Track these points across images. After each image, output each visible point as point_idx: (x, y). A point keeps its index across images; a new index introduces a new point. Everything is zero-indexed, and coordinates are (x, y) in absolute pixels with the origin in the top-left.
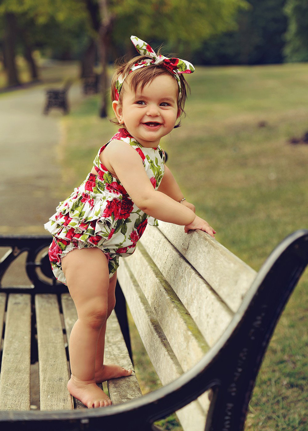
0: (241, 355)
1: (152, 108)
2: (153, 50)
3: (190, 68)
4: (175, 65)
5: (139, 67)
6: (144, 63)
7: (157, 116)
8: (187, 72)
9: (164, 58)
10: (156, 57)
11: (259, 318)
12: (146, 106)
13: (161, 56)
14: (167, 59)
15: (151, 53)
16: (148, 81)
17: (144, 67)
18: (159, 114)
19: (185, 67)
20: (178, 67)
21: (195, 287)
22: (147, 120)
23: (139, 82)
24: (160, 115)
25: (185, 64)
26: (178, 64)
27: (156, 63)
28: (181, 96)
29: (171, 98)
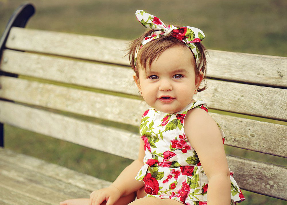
1: (164, 82)
2: (161, 22)
3: (199, 36)
4: (183, 35)
5: (149, 40)
6: (154, 36)
7: (169, 90)
8: (196, 41)
9: (173, 28)
10: (165, 29)
12: (158, 80)
13: (170, 27)
14: (176, 28)
15: (159, 25)
16: (155, 57)
17: (153, 40)
18: (171, 88)
19: (193, 36)
20: (186, 36)
23: (147, 59)
24: (173, 89)
25: (193, 33)
26: (186, 34)
27: (165, 34)
28: (199, 62)
29: (182, 70)
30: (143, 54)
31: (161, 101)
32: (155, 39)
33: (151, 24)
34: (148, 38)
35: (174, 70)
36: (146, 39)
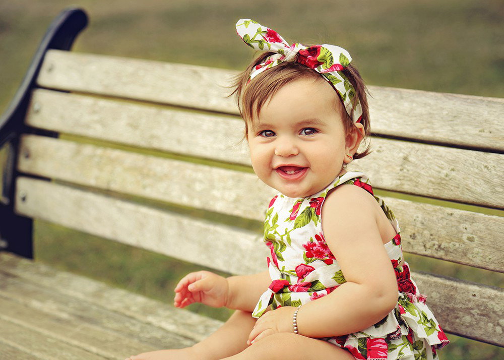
1: (284, 143)
2: (281, 38)
3: (340, 60)
4: (314, 59)
5: (261, 70)
6: (269, 62)
8: (334, 69)
9: (300, 47)
10: (286, 50)
12: (275, 139)
13: (294, 47)
14: (305, 48)
15: (277, 43)
17: (267, 69)
18: (295, 152)
19: (330, 61)
20: (320, 61)
22: (278, 163)
23: (254, 101)
24: (299, 153)
26: (318, 58)
27: (287, 59)
29: (315, 120)
32: (270, 67)
34: (261, 67)
35: (300, 120)
36: (257, 68)
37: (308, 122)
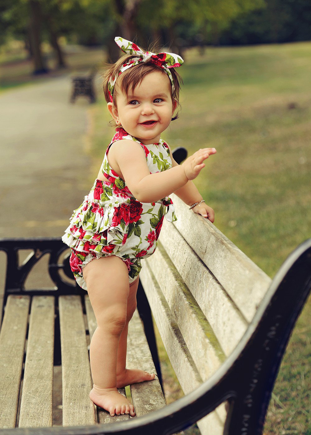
0: (256, 366)
1: (146, 107)
2: (139, 48)
3: (178, 61)
4: (163, 60)
6: (132, 62)
7: (152, 114)
8: (176, 66)
9: (151, 54)
10: (143, 55)
11: (273, 328)
12: (140, 105)
13: (148, 53)
14: (155, 54)
15: (138, 51)
17: (132, 66)
18: (153, 112)
19: (173, 61)
20: (166, 62)
21: (212, 293)
22: (144, 119)
24: (155, 112)
25: (173, 58)
26: (166, 59)
27: (144, 60)
28: (174, 89)
29: (163, 94)
30: (124, 80)
31: (143, 126)
32: (134, 65)
33: (131, 50)
34: (126, 65)
36: (124, 66)
37: (160, 96)
